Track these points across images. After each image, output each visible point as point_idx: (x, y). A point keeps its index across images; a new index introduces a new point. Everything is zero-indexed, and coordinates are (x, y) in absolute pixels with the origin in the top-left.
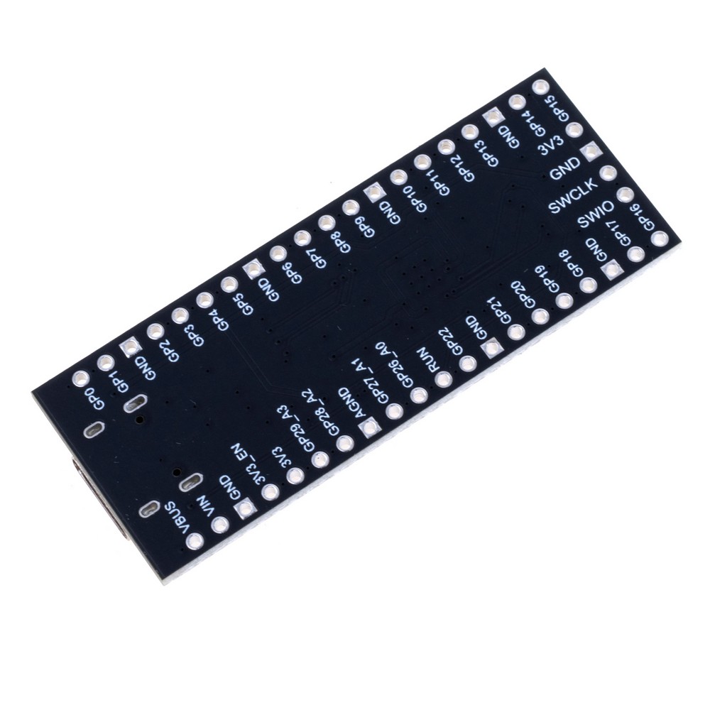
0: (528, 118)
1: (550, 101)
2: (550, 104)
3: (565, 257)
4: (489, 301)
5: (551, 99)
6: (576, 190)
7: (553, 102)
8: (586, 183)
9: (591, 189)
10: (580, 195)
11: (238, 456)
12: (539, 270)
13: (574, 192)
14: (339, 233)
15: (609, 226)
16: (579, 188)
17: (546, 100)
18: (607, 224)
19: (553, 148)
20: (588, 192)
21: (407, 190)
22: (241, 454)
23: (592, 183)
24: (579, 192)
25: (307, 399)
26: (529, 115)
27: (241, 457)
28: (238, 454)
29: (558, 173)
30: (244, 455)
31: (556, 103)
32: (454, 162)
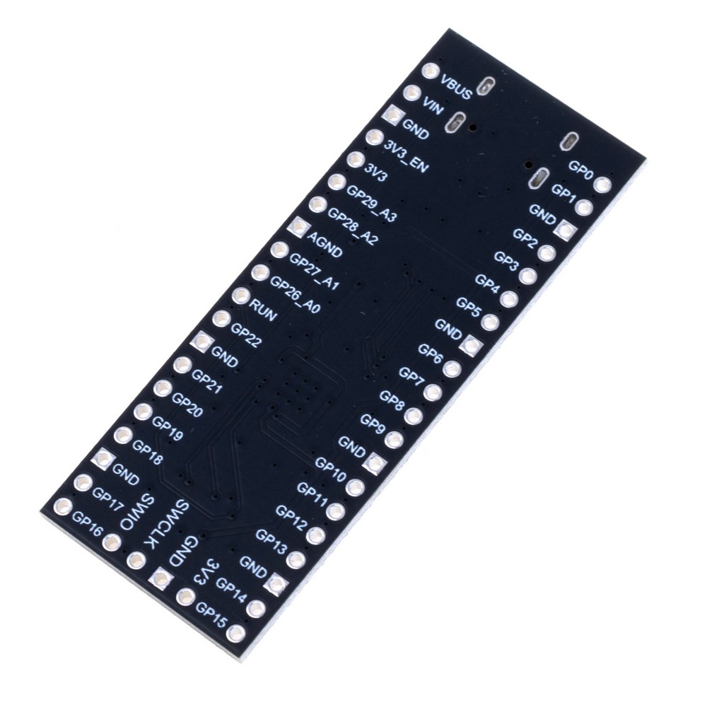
0: (239, 595)
1: (222, 621)
2: (221, 618)
3: (156, 457)
4: (220, 387)
5: (221, 624)
6: (166, 531)
7: (218, 621)
8: (157, 542)
9: (150, 537)
10: (160, 528)
11: (419, 160)
12: (179, 435)
13: (166, 529)
14: (397, 409)
15: (120, 503)
16: (163, 535)
17: (226, 620)
18: (122, 505)
19: (203, 570)
20: (152, 533)
21: (342, 476)
22: (416, 163)
23: (151, 545)
24: (162, 530)
25: (371, 235)
26: (240, 598)
27: (416, 160)
28: (419, 162)
29: (190, 543)
30: (414, 163)
31: (215, 621)
32: (303, 521)
